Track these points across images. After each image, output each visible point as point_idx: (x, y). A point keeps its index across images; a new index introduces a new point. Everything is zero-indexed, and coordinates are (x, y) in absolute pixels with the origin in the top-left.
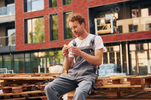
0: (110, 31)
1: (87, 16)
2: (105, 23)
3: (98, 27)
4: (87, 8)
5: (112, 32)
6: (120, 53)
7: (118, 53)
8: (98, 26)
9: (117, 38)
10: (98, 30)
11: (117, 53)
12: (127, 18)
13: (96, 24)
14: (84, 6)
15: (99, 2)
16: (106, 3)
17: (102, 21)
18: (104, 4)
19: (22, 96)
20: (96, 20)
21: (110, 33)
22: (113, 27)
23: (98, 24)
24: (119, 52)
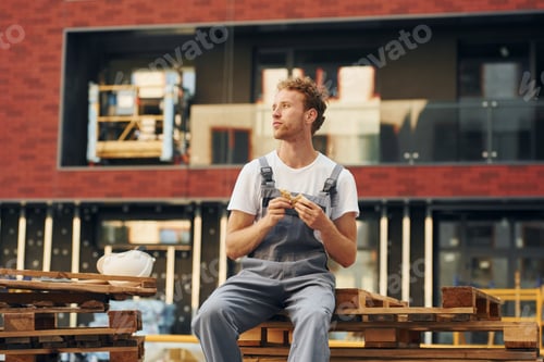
0: (159, 151)
1: (57, 69)
2: (135, 110)
3: (101, 125)
4: (59, 31)
5: (166, 154)
6: (190, 253)
7: (184, 255)
8: (103, 119)
9: (187, 184)
10: (101, 138)
11: (178, 254)
12: (237, 100)
13: (94, 109)
14: (48, 21)
15: (119, 12)
16: (151, 22)
17: (126, 102)
18: (139, 22)
19: (40, 341)
20: (94, 91)
21: (155, 161)
22: (173, 133)
23: (103, 111)
24: (187, 248)
